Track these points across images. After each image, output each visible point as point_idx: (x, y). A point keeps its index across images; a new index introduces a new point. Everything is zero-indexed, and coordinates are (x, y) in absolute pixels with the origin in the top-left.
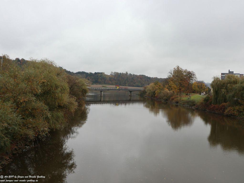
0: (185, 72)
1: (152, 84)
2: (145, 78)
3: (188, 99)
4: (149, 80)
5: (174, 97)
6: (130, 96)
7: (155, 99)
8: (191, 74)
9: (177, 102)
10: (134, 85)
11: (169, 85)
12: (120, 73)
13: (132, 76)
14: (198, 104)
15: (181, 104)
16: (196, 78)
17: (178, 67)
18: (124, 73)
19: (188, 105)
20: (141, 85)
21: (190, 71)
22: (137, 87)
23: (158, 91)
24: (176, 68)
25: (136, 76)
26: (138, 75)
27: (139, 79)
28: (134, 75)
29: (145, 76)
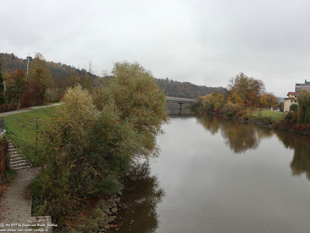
0: (250, 80)
1: (210, 95)
2: (191, 86)
3: (259, 115)
4: (195, 89)
5: (241, 112)
6: (180, 109)
7: (214, 113)
8: (258, 83)
9: (247, 119)
10: (177, 94)
11: (232, 96)
12: (159, 80)
13: (173, 83)
14: (277, 122)
15: (252, 121)
16: (264, 89)
17: (242, 74)
18: (164, 80)
19: (262, 122)
20: (185, 95)
21: (258, 80)
22: (180, 97)
23: (218, 104)
24: (239, 75)
25: (179, 83)
26: (182, 82)
27: (183, 88)
28: (176, 82)
29: (190, 84)
